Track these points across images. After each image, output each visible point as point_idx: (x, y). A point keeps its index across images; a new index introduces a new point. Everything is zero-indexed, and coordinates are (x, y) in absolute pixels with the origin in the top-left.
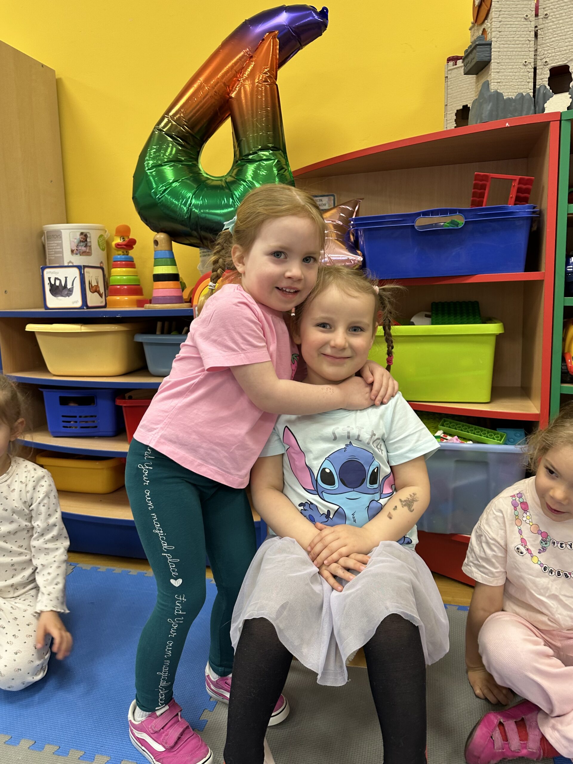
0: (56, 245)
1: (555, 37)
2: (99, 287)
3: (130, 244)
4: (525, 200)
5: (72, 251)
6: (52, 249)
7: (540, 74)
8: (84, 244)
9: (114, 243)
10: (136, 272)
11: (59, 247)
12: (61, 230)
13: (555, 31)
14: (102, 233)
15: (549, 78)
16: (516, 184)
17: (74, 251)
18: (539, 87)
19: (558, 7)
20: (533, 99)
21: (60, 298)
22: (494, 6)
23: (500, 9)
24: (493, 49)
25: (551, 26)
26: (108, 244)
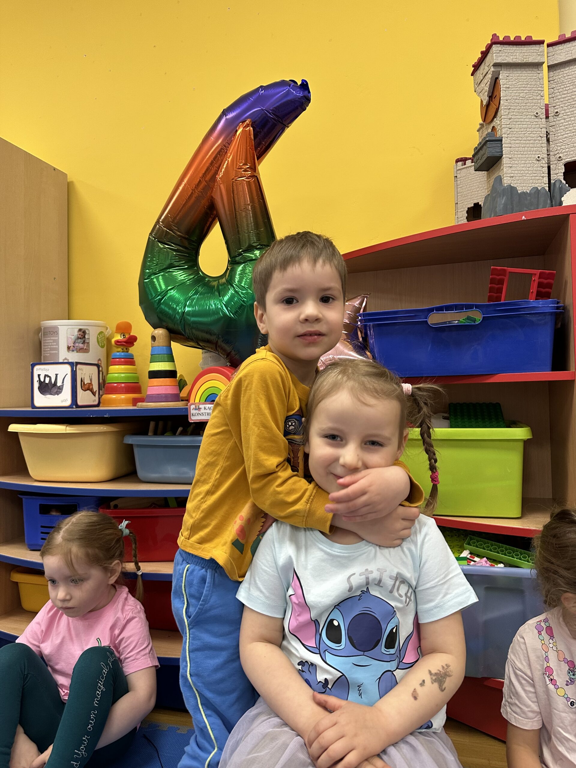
0: (52, 341)
1: (568, 134)
2: (92, 385)
3: (131, 341)
4: (547, 296)
5: (69, 348)
6: (48, 346)
7: (554, 169)
8: (82, 341)
9: (113, 341)
10: (136, 370)
11: (55, 344)
12: (59, 326)
13: (566, 128)
14: (103, 330)
15: (564, 173)
16: (536, 279)
17: (71, 348)
18: (554, 181)
19: (569, 105)
20: (549, 193)
21: (49, 396)
22: (503, 105)
23: (509, 107)
24: (504, 145)
25: (562, 123)
26: (109, 340)
